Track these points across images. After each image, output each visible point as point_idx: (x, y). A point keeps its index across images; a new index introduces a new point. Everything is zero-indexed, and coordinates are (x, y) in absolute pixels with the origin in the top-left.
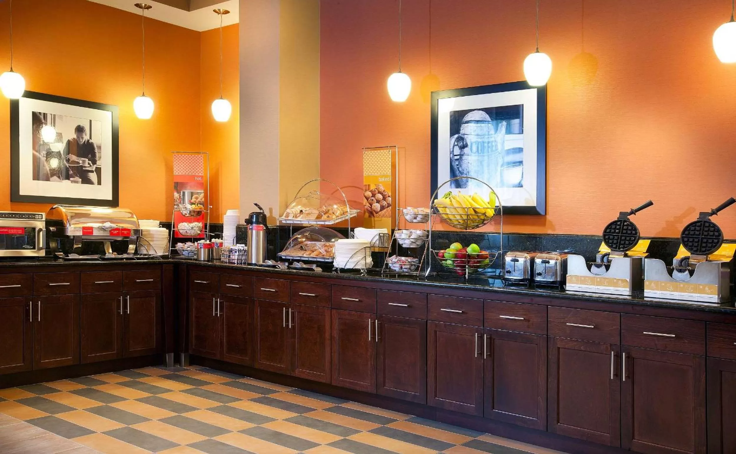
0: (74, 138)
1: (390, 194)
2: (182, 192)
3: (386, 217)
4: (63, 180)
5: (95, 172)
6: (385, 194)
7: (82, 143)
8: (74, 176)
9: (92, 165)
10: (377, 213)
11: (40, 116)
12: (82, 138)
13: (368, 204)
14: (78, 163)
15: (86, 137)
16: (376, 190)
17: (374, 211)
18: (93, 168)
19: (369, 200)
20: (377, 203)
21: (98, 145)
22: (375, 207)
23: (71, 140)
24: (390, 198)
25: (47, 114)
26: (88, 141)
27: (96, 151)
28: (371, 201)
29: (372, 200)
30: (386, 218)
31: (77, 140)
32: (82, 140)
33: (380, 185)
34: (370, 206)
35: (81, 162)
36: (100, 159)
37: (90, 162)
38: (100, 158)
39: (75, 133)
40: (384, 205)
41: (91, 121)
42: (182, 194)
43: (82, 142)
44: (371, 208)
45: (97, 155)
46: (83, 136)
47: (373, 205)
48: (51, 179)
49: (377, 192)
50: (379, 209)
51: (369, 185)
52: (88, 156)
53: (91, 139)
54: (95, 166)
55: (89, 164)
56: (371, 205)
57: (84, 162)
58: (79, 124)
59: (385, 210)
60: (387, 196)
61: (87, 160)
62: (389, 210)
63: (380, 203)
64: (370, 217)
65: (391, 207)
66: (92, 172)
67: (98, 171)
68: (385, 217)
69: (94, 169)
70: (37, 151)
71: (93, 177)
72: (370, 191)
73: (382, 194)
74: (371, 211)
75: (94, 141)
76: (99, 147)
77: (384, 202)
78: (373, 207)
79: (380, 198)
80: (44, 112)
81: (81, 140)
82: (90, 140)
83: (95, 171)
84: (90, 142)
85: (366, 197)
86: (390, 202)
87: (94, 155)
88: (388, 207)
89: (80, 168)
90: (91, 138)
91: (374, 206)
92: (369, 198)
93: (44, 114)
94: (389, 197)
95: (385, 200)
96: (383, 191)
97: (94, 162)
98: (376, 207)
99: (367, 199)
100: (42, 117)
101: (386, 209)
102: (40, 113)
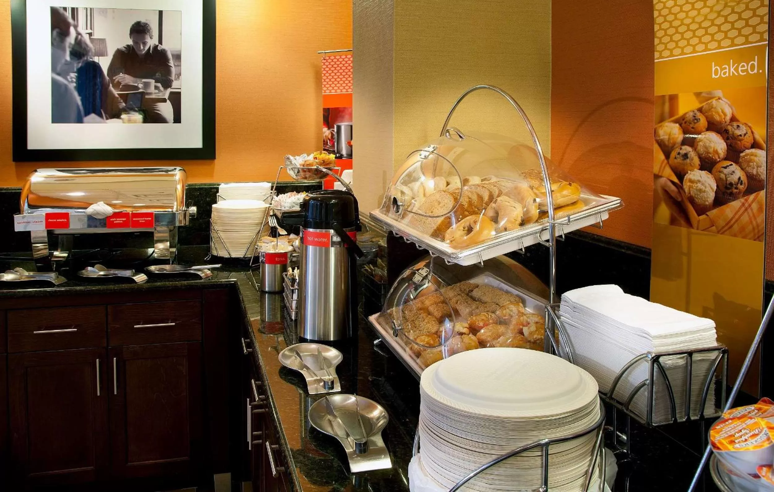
0: (128, 46)
1: (760, 134)
2: (335, 126)
3: (742, 233)
4: (107, 119)
5: (168, 101)
6: (738, 132)
7: (144, 52)
8: (128, 110)
9: (162, 88)
10: (702, 210)
11: (65, 13)
12: (145, 44)
13: (668, 172)
14: (137, 88)
15: (151, 42)
16: (699, 115)
17: (692, 200)
18: (164, 95)
19: (673, 154)
20: (702, 168)
21: (175, 53)
22: (695, 185)
23: (124, 48)
24: (760, 155)
25: (77, 9)
26: (156, 47)
27: (172, 63)
28: (679, 160)
29: (686, 156)
30: (739, 239)
31: (134, 47)
32: (144, 47)
33: (719, 93)
34: (676, 180)
35: (140, 86)
36: (179, 77)
37: (159, 85)
38: (179, 75)
39: (131, 38)
40: (734, 178)
41: (161, 13)
42: (335, 130)
43: (143, 49)
44: (680, 187)
45: (173, 70)
46: (146, 40)
47: (687, 177)
48: (86, 119)
49: (703, 122)
50: (711, 196)
51: (673, 99)
52: (155, 75)
53: (162, 45)
54: (169, 90)
55: (156, 88)
56: (681, 175)
57: (147, 85)
58: (138, 20)
59: (736, 204)
60: (748, 140)
61: (154, 81)
62: (755, 206)
63: (714, 170)
64: (673, 221)
65: (763, 193)
66: (164, 100)
67: (176, 99)
68: (735, 235)
69: (167, 96)
70: (59, 74)
71: (166, 109)
72: (676, 122)
73: (727, 131)
74: (680, 199)
75: (168, 46)
76: (178, 57)
77: (734, 167)
78: (686, 185)
79: (716, 152)
80: (73, 6)
81: (142, 48)
82: (160, 45)
83: (169, 99)
84: (159, 49)
85: (661, 144)
86: (763, 171)
87: (167, 70)
88: (750, 191)
89: (140, 96)
90: (160, 42)
91: (691, 181)
92: (673, 148)
93: (73, 9)
94: (755, 145)
95: (737, 162)
96: (728, 118)
97: (167, 84)
98: (699, 185)
99: (667, 150)
100: (68, 15)
101: (742, 200)
102: (65, 9)
